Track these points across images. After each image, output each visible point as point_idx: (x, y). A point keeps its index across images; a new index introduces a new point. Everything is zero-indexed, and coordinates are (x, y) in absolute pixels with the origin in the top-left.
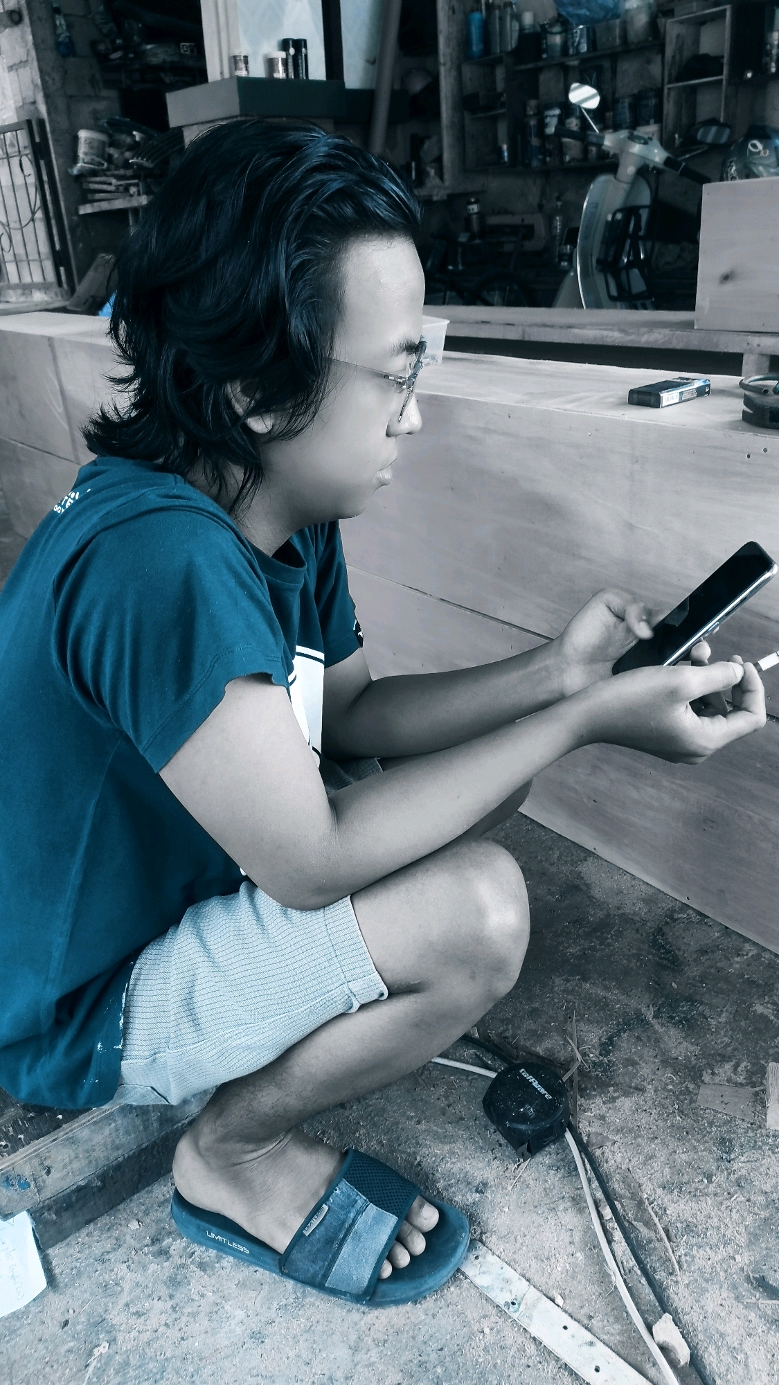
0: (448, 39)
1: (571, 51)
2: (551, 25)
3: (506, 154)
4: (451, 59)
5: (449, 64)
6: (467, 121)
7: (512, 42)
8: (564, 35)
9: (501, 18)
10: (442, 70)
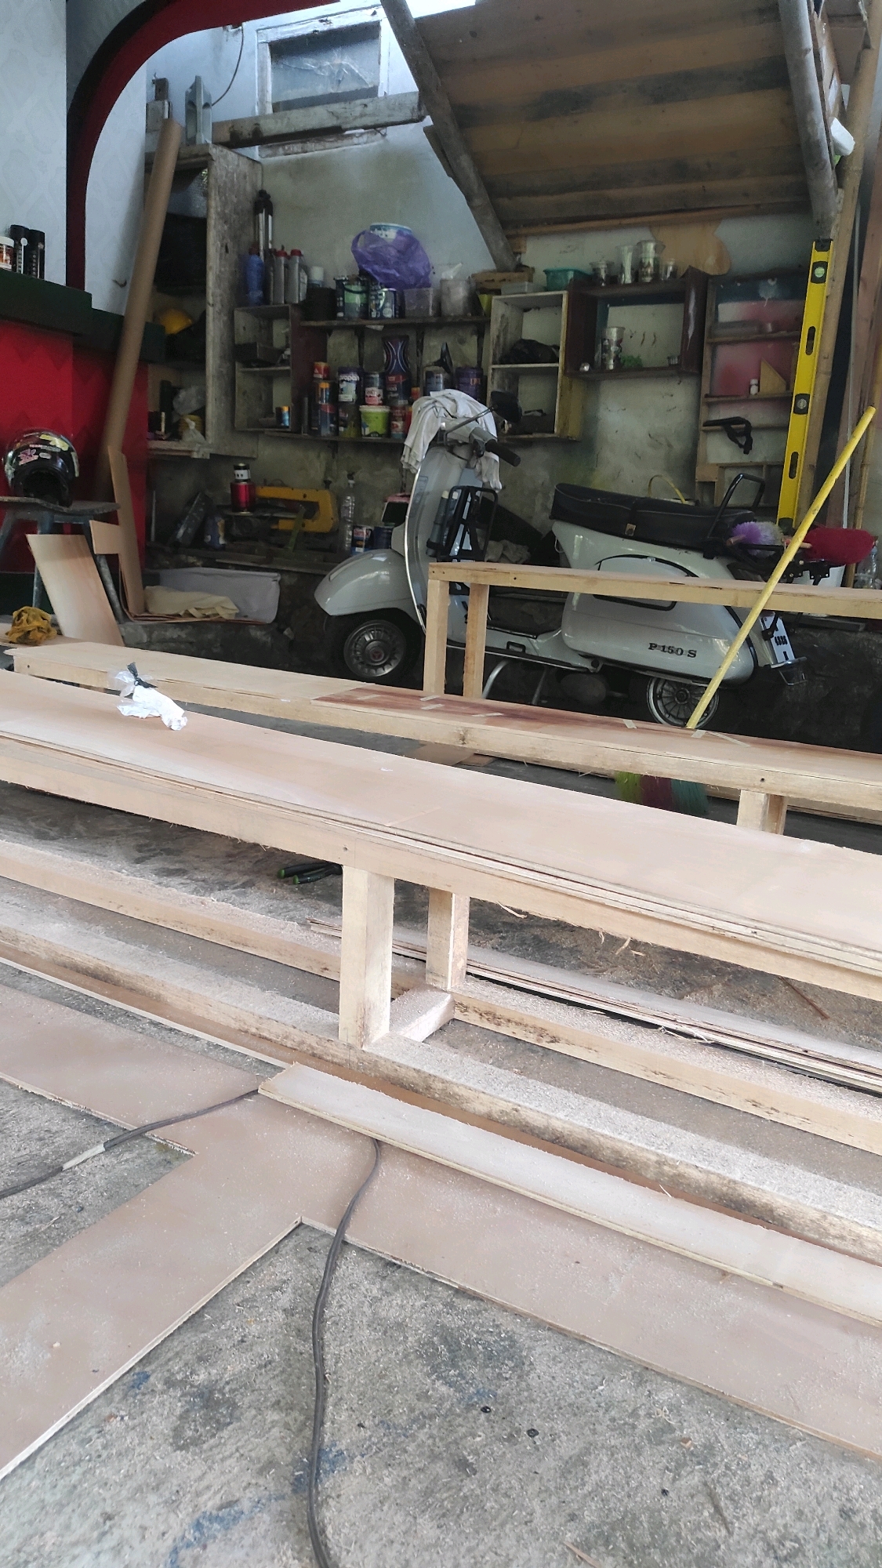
0: (219, 278)
1: (374, 315)
2: (350, 282)
3: (287, 417)
4: (221, 301)
5: (218, 306)
6: (238, 374)
7: (299, 295)
8: (364, 295)
9: (286, 266)
10: (210, 311)
